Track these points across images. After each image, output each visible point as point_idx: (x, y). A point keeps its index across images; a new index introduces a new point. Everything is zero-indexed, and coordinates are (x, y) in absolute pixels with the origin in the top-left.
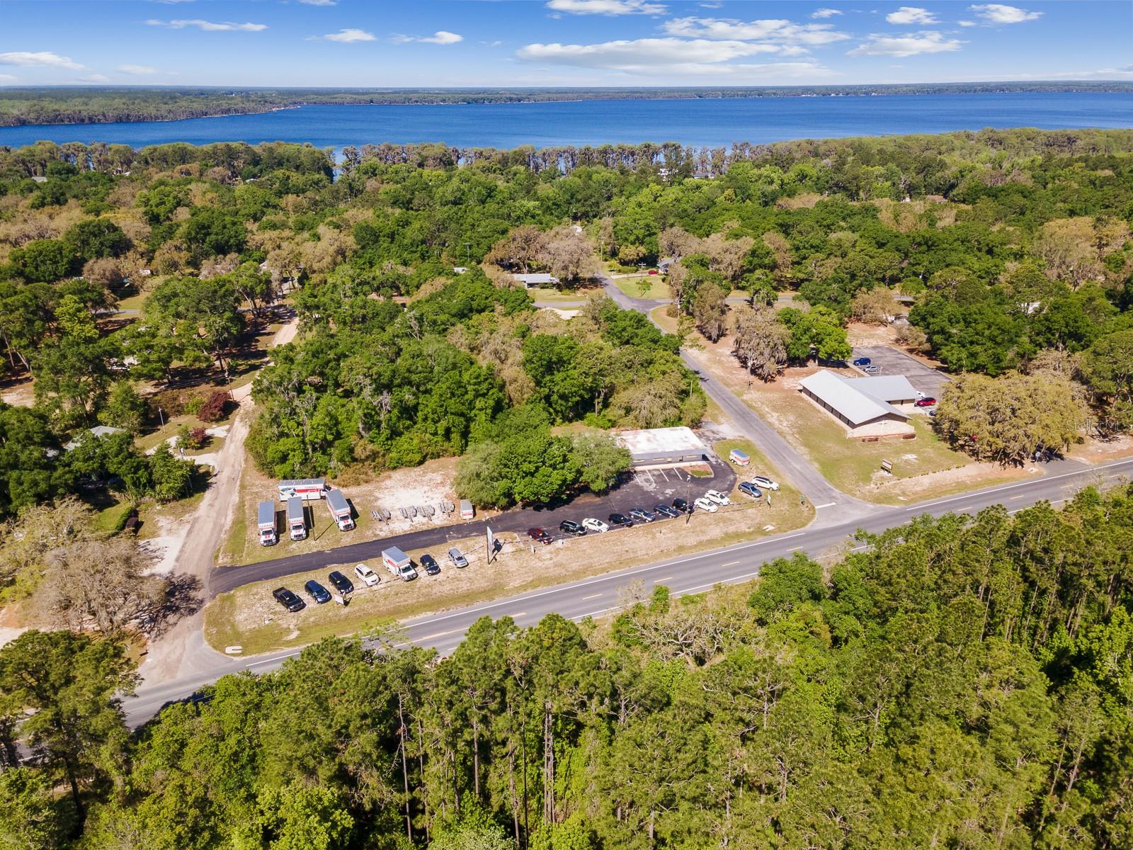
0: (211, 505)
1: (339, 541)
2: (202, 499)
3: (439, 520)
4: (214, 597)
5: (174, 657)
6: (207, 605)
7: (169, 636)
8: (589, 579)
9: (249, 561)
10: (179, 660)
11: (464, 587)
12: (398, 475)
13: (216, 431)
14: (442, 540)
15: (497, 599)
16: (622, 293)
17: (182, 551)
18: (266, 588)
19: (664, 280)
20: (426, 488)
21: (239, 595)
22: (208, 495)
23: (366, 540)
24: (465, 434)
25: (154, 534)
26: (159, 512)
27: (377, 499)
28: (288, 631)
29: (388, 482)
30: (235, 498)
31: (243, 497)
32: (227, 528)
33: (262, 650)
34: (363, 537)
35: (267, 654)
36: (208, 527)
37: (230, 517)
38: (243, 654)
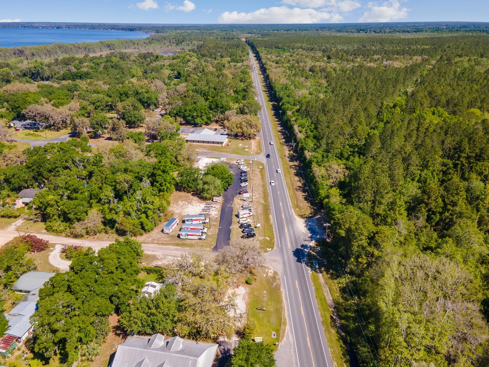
1: (215, 224)
3: (217, 206)
11: (260, 208)
12: (172, 209)
20: (189, 205)
27: (188, 215)
28: (265, 239)
29: (177, 211)
31: (155, 243)
32: (180, 248)
33: (273, 244)
34: (215, 220)
35: (276, 243)
36: (175, 252)
37: (171, 247)
38: (272, 248)
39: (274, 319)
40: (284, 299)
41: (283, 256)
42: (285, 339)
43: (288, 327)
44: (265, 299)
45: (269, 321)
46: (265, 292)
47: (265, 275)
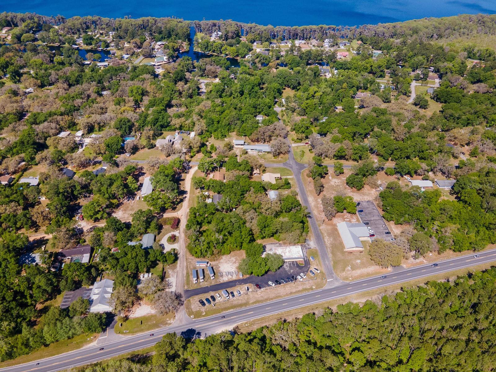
0: (180, 266)
1: (211, 283)
2: (177, 263)
3: (234, 278)
4: (186, 300)
5: (181, 318)
6: (185, 302)
7: (179, 311)
8: (269, 302)
9: (192, 288)
10: (182, 319)
11: (240, 302)
12: (224, 257)
13: (176, 233)
14: (235, 286)
15: (247, 307)
16: (294, 159)
17: (176, 283)
18: (197, 298)
19: (310, 150)
20: (231, 264)
21: (191, 299)
22: (178, 261)
23: (218, 283)
24: (241, 246)
25: (169, 277)
26: (169, 268)
27: (219, 267)
28: (202, 312)
29: (222, 261)
30: (185, 264)
31: (187, 264)
32: (185, 275)
33: (198, 318)
34: (217, 282)
35: (199, 319)
36: (181, 275)
37: (185, 271)
38: (194, 318)
39: (136, 330)
40: (150, 331)
41: (187, 325)
42: (123, 336)
43: (131, 336)
44: (149, 323)
45: (134, 328)
46: (154, 322)
47: (168, 319)
